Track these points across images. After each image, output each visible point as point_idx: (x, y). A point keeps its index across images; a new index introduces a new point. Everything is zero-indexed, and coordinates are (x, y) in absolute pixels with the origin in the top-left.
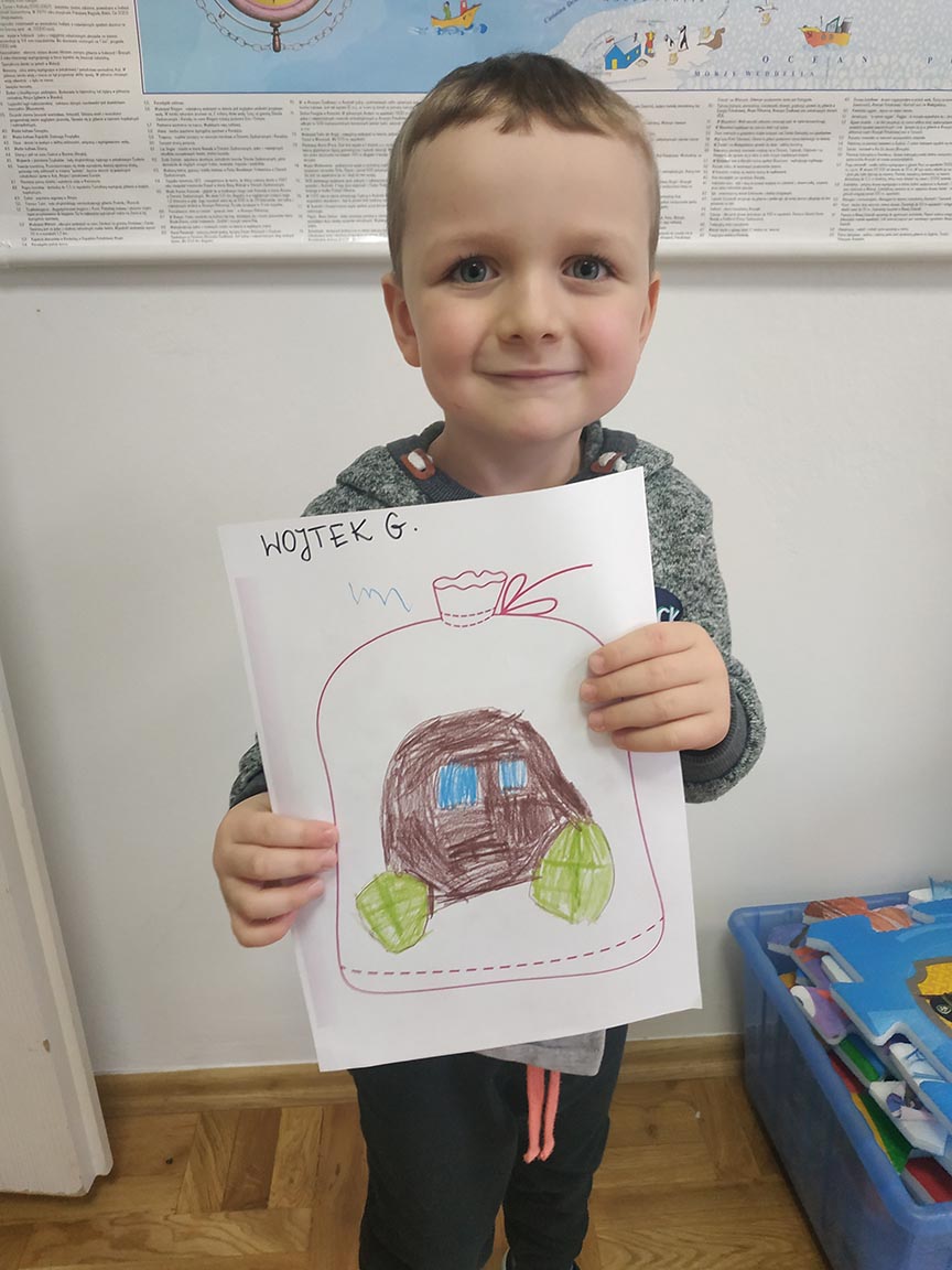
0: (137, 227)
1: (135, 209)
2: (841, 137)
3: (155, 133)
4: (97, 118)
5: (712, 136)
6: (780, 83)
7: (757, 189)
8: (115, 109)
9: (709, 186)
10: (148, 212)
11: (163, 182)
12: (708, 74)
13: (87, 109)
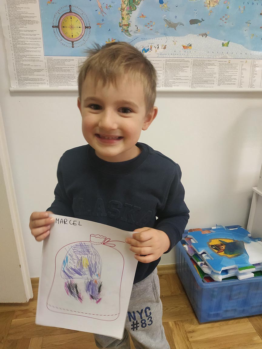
0: (42, 83)
1: (41, 80)
2: (191, 67)
3: (47, 64)
4: (34, 61)
5: (164, 67)
6: (178, 56)
7: (174, 77)
8: (38, 59)
9: (164, 77)
10: (44, 80)
11: (48, 74)
12: (163, 54)
13: (32, 59)
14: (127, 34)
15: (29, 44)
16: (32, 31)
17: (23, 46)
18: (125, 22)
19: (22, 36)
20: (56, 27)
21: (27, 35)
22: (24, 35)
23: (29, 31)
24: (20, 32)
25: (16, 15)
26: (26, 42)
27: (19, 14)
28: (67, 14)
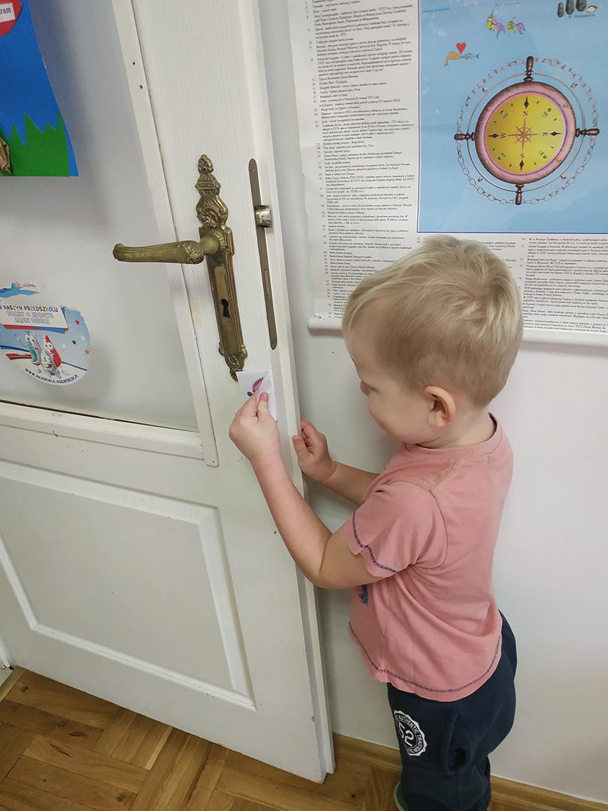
8: (397, 241)
15: (374, 197)
16: (388, 155)
17: (356, 202)
19: (357, 173)
20: (468, 137)
21: (372, 167)
22: (361, 168)
23: (378, 155)
24: (353, 162)
25: (342, 111)
26: (366, 192)
27: (353, 105)
28: (515, 91)
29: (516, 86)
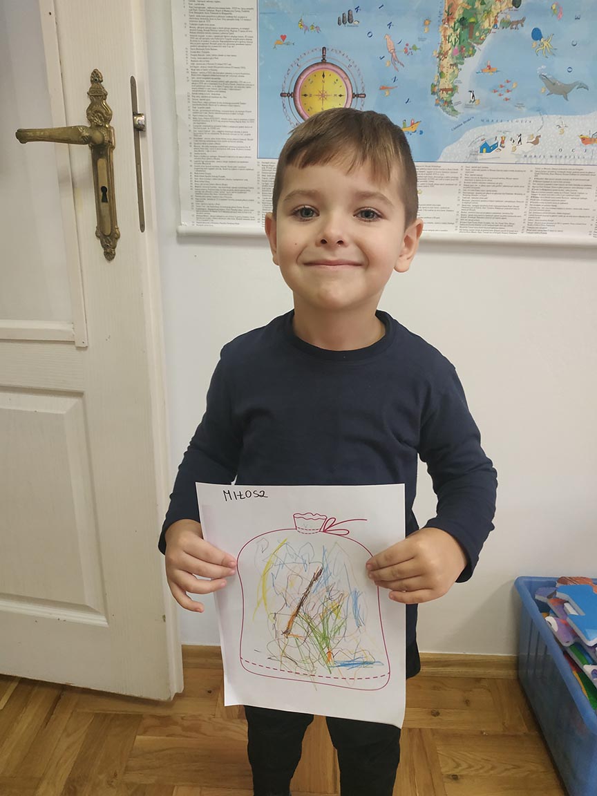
0: (246, 219)
1: (247, 210)
3: (261, 177)
4: (234, 169)
5: (531, 188)
6: (567, 161)
7: (552, 211)
8: (243, 165)
9: (527, 210)
10: (252, 212)
11: (261, 199)
12: (531, 156)
13: (230, 164)
14: (448, 109)
15: (228, 133)
16: (236, 105)
17: (214, 136)
18: (445, 83)
19: (215, 116)
20: (289, 95)
21: (226, 112)
22: (218, 112)
24: (212, 108)
25: (206, 72)
26: (222, 129)
27: (213, 68)
28: (316, 67)
29: (317, 64)
